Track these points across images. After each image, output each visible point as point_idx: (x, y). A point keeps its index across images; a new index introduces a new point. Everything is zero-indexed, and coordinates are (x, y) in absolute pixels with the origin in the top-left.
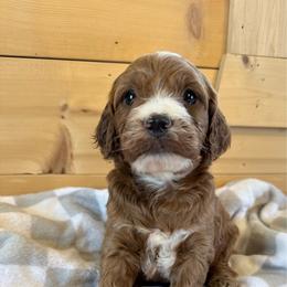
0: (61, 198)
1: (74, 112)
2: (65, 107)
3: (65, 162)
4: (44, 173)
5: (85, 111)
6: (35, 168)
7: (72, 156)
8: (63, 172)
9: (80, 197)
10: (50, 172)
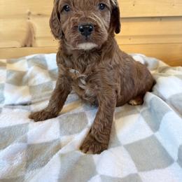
0: (28, 60)
1: (34, 16)
2: (29, 14)
3: (31, 41)
4: (22, 47)
5: (39, 15)
6: (18, 44)
7: (35, 38)
8: (31, 46)
9: (38, 59)
10: (25, 46)
